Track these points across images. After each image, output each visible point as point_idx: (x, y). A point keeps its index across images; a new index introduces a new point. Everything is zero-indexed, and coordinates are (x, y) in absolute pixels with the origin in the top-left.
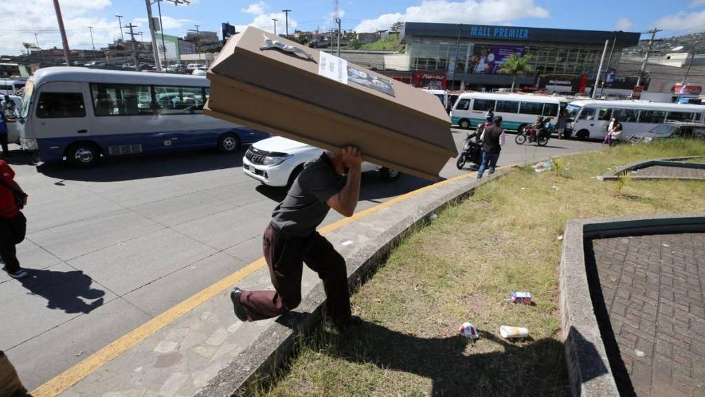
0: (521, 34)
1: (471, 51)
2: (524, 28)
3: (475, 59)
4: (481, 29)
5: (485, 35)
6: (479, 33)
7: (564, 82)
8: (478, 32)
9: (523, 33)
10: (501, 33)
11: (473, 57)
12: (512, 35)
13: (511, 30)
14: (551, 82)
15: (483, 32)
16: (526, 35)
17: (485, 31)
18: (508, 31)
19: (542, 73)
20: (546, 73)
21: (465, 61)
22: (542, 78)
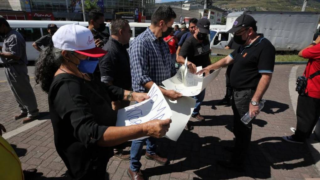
14: (122, 17)
19: (117, 12)
20: (119, 12)
21: (66, 4)
22: (116, 15)
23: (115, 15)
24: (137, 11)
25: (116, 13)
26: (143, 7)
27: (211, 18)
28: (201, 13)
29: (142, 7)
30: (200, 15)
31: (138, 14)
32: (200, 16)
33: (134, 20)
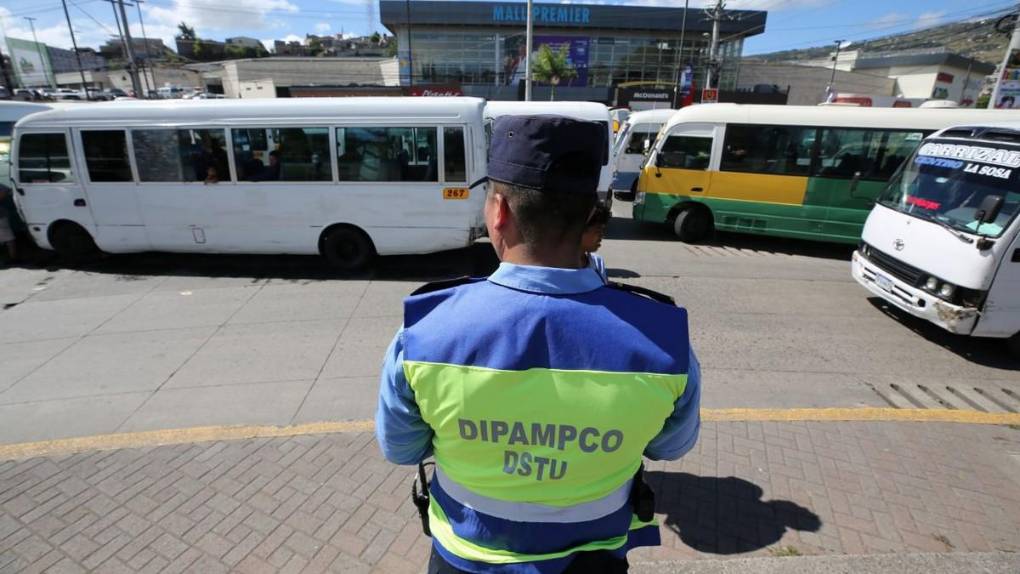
0: (577, 15)
1: (501, 48)
2: (582, 6)
3: (509, 61)
4: (509, 9)
5: (517, 18)
6: (508, 17)
7: (657, 96)
8: (505, 15)
9: (581, 13)
10: (544, 16)
11: (506, 59)
12: (563, 16)
13: (560, 11)
14: (637, 95)
15: (514, 15)
16: (586, 18)
17: (516, 13)
18: (556, 11)
19: (622, 81)
20: (629, 81)
21: (494, 65)
22: (621, 89)
23: (617, 91)
24: (687, 75)
25: (620, 85)
26: (714, 60)
27: (938, 94)
28: (896, 80)
29: (712, 58)
30: (891, 85)
31: (689, 83)
32: (891, 90)
33: (669, 104)
